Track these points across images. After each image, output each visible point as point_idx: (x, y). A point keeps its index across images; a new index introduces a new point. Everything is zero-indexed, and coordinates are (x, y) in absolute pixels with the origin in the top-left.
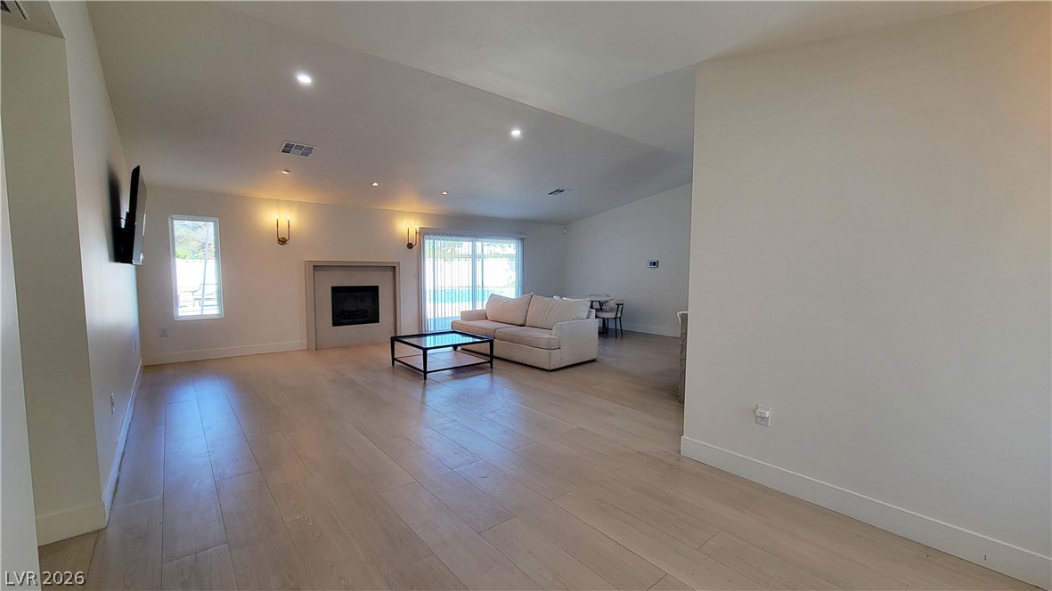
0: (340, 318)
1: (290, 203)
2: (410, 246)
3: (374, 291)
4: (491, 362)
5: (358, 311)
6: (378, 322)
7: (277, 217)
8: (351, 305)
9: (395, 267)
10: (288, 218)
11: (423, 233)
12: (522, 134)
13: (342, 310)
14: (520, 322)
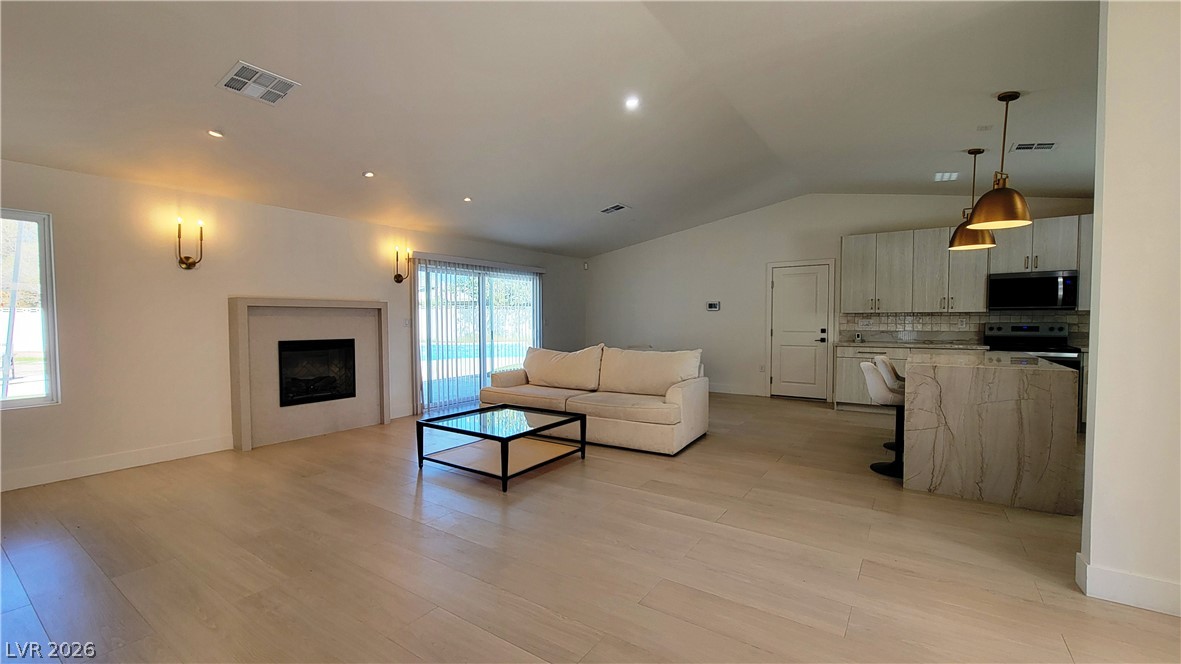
0: (293, 392)
1: (201, 201)
2: (399, 279)
3: (346, 348)
4: (582, 450)
5: (321, 379)
6: (354, 396)
7: (180, 220)
8: (306, 370)
9: (380, 310)
10: (201, 223)
11: (415, 261)
12: (641, 104)
13: (294, 379)
14: (593, 386)
